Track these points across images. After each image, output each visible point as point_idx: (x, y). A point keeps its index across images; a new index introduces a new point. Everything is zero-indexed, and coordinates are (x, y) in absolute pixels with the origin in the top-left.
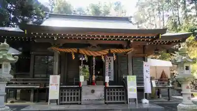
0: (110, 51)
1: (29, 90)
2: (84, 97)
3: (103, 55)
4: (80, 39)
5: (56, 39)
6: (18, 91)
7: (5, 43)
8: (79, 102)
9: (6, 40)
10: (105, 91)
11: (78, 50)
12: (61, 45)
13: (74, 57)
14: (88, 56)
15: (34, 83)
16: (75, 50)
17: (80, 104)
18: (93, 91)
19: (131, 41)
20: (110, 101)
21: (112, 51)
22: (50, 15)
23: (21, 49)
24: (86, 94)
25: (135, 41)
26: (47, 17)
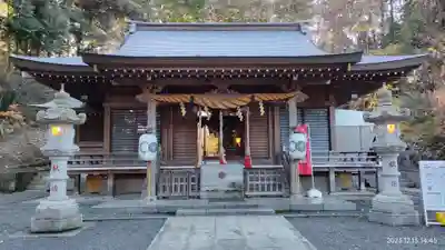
0: (253, 98)
1: (103, 175)
2: (207, 184)
3: (241, 107)
4: (193, 77)
5: (150, 79)
6: (84, 176)
7: (62, 91)
8: (195, 194)
9: (63, 85)
10: (245, 174)
11: (192, 98)
12: (160, 89)
13: (184, 112)
14: (210, 109)
15: (114, 162)
16: (186, 98)
17: (199, 197)
18: (222, 175)
19: (295, 78)
20: (255, 193)
21: (257, 99)
22: (138, 25)
23: (86, 97)
25: (301, 77)
26: (132, 30)
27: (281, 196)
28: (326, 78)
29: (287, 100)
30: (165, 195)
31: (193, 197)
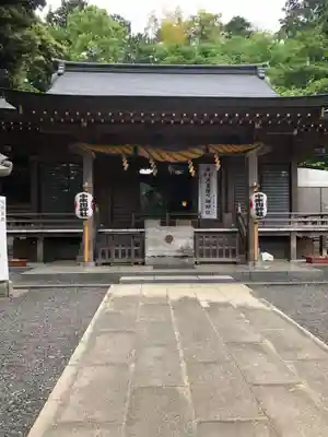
1: (32, 239)
2: (150, 251)
3: (193, 160)
4: (138, 123)
5: (85, 124)
8: (140, 260)
10: (195, 238)
11: (136, 150)
13: (126, 166)
15: (44, 224)
16: (129, 149)
17: (143, 264)
18: (169, 239)
19: (257, 126)
20: (205, 259)
21: (211, 151)
22: (67, 65)
23: (9, 149)
24: (156, 243)
25: (264, 124)
26: (60, 71)
27: (235, 263)
28: (294, 125)
29: (245, 152)
30: (104, 261)
31: (136, 264)
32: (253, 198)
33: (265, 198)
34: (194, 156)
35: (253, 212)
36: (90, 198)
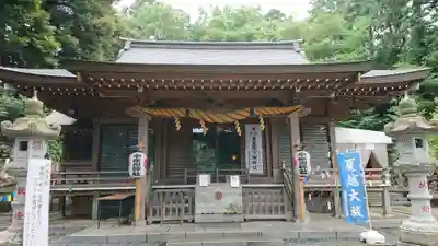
0: (252, 112)
1: (89, 196)
2: (200, 208)
3: (239, 121)
4: (188, 88)
5: (141, 90)
7: (35, 99)
8: (189, 218)
9: (36, 92)
10: (244, 194)
11: (188, 112)
12: (153, 102)
13: (178, 126)
14: (207, 124)
15: (101, 182)
16: (181, 113)
17: (193, 221)
18: (219, 196)
19: (298, 90)
20: (254, 216)
21: (256, 113)
22: (133, 43)
23: (73, 112)
24: (205, 200)
25: (304, 89)
26: (126, 47)
27: (284, 220)
28: (331, 90)
29: (287, 114)
30: (155, 219)
31: (186, 221)
32: (296, 156)
33: (308, 156)
34: (240, 118)
35: (297, 170)
36: (143, 157)
